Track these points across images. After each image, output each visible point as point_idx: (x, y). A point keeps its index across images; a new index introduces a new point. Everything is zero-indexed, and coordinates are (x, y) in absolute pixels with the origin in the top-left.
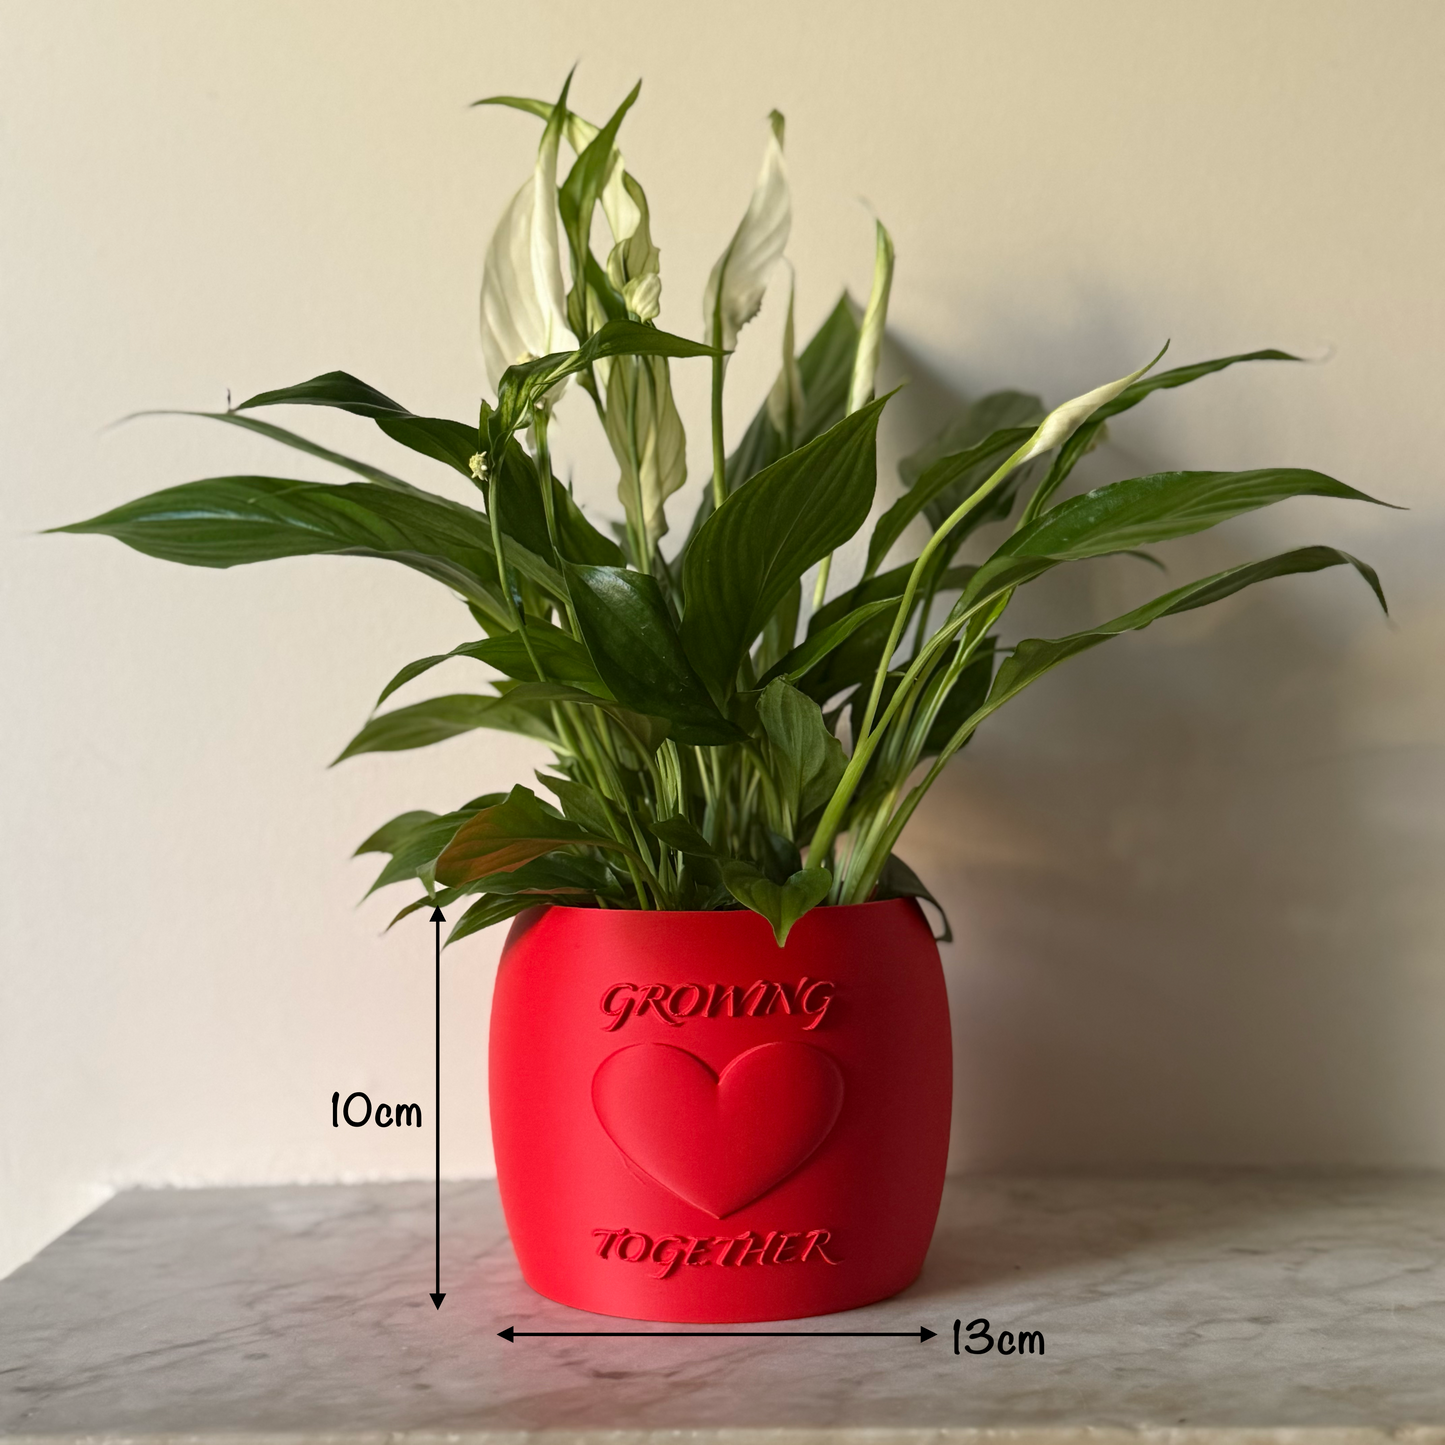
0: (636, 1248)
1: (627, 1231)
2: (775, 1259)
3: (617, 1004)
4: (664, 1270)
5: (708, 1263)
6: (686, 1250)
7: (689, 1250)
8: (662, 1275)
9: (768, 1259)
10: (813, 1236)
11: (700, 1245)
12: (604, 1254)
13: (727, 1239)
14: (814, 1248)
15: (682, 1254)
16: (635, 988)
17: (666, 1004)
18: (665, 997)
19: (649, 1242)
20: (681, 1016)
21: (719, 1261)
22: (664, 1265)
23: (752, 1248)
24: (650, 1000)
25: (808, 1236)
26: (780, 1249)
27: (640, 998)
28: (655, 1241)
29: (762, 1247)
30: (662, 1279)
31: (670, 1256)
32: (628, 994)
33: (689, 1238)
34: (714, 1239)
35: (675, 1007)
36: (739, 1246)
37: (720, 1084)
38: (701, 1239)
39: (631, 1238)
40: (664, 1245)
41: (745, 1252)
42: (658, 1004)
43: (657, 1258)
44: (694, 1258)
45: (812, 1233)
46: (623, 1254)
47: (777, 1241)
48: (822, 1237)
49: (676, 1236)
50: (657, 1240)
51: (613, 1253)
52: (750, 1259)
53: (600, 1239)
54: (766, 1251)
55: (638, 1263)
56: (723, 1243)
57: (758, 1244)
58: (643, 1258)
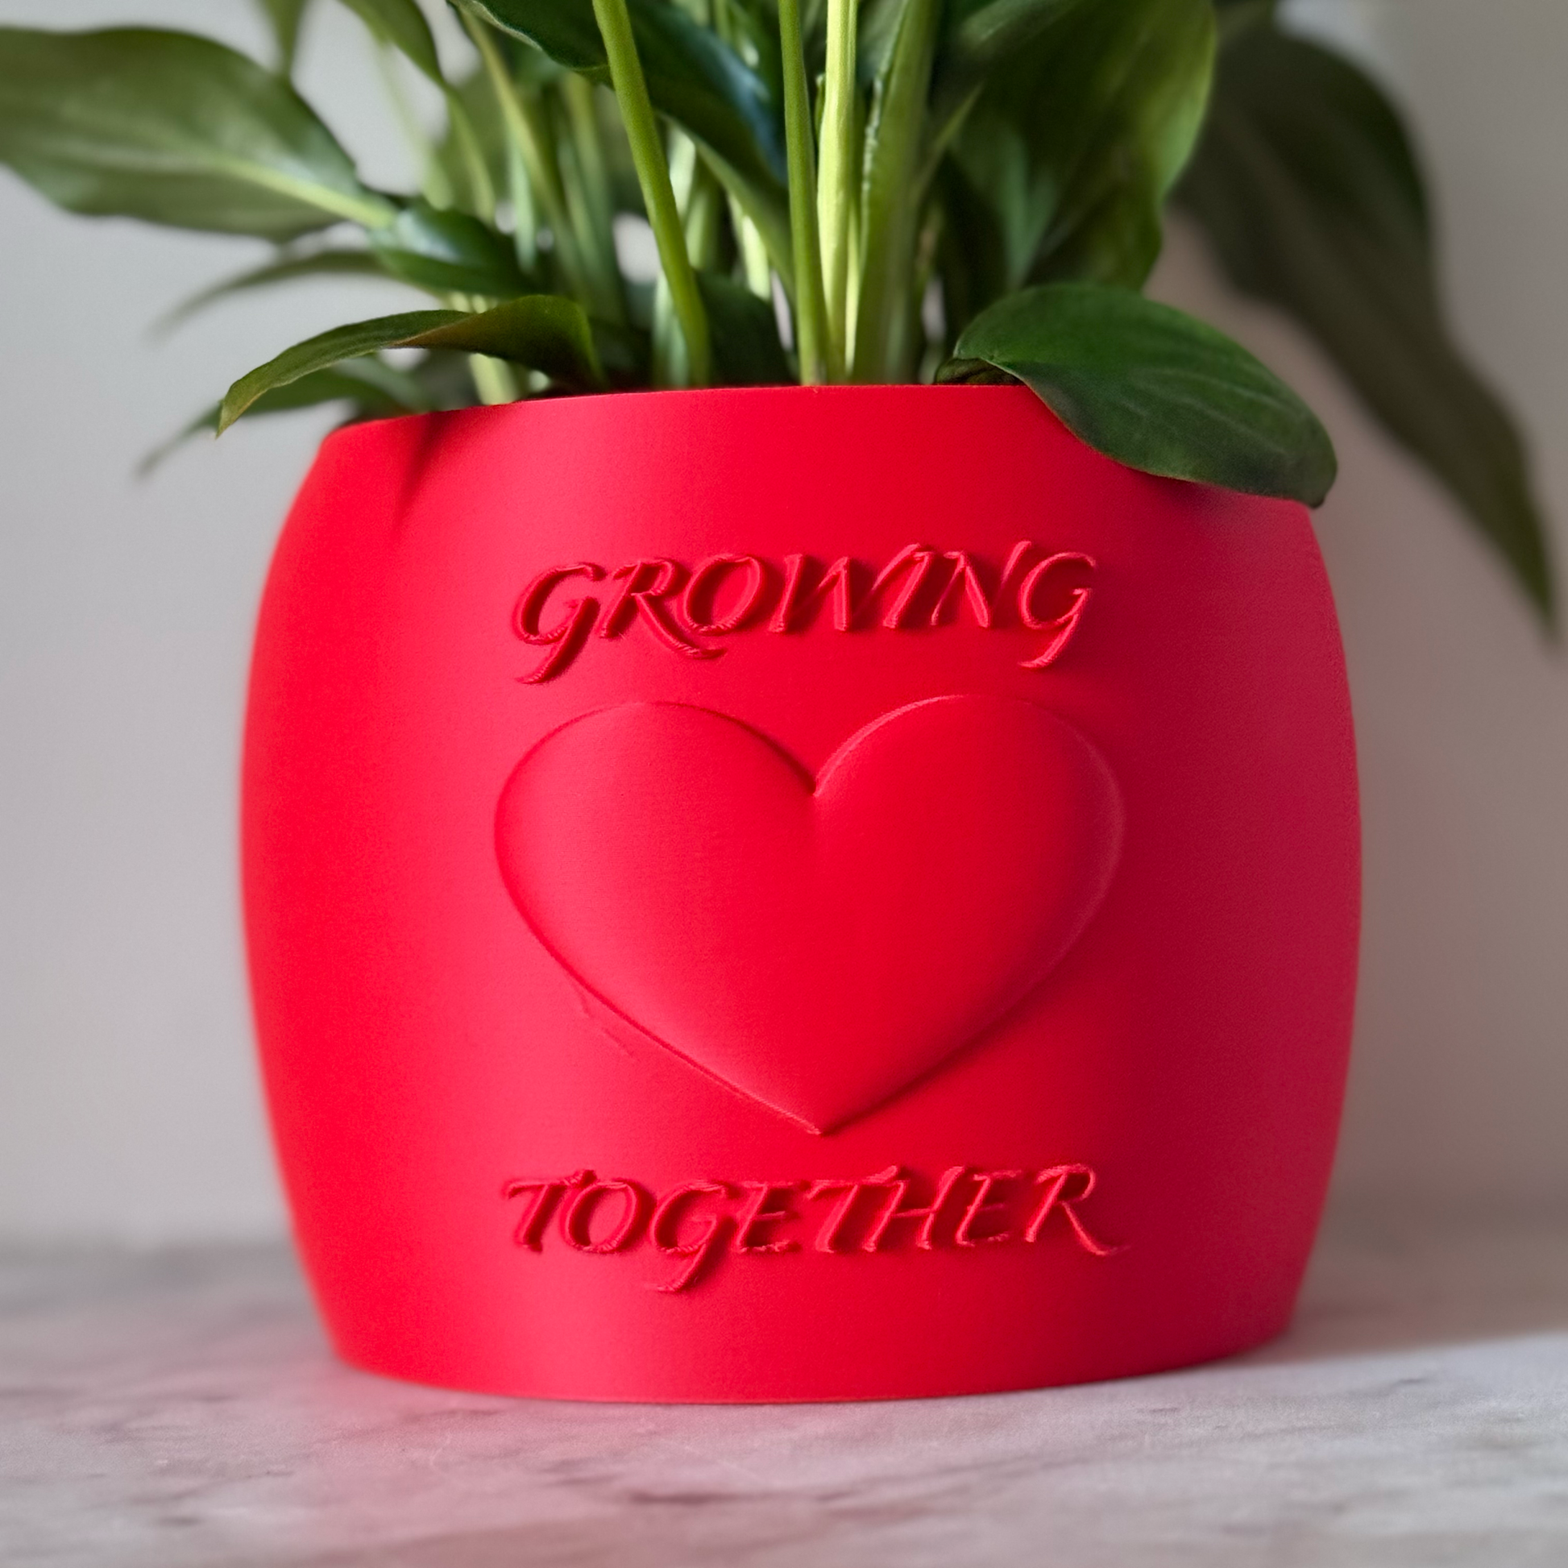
0: (608, 1221)
1: (589, 1177)
2: (959, 1234)
3: (554, 615)
4: (684, 1270)
5: (794, 1248)
6: (738, 1215)
7: (747, 1215)
8: (677, 1284)
9: (942, 1234)
10: (1053, 1180)
11: (775, 1200)
12: (533, 1239)
13: (842, 1183)
14: (1056, 1211)
15: (727, 1227)
16: (599, 574)
17: (680, 608)
18: (675, 588)
19: (646, 1202)
20: (719, 633)
21: (823, 1243)
22: (684, 1256)
23: (904, 1205)
24: (639, 596)
25: (1042, 1178)
26: (972, 1210)
27: (610, 595)
28: (659, 1196)
29: (928, 1203)
30: (679, 1291)
31: (700, 1228)
32: (577, 590)
33: (746, 1184)
34: (808, 1187)
35: (701, 609)
36: (872, 1198)
37: (818, 794)
38: (781, 1184)
39: (601, 1193)
40: (685, 1202)
41: (887, 1215)
42: (656, 603)
43: (667, 1237)
44: (758, 1235)
45: (1051, 1173)
46: (580, 1236)
47: (964, 1189)
48: (1075, 1184)
49: (712, 1182)
50: (665, 1194)
51: (552, 1235)
52: (899, 1234)
53: (521, 1202)
54: (939, 1214)
55: (616, 1256)
56: (830, 1195)
57: (918, 1196)
58: (629, 1243)
